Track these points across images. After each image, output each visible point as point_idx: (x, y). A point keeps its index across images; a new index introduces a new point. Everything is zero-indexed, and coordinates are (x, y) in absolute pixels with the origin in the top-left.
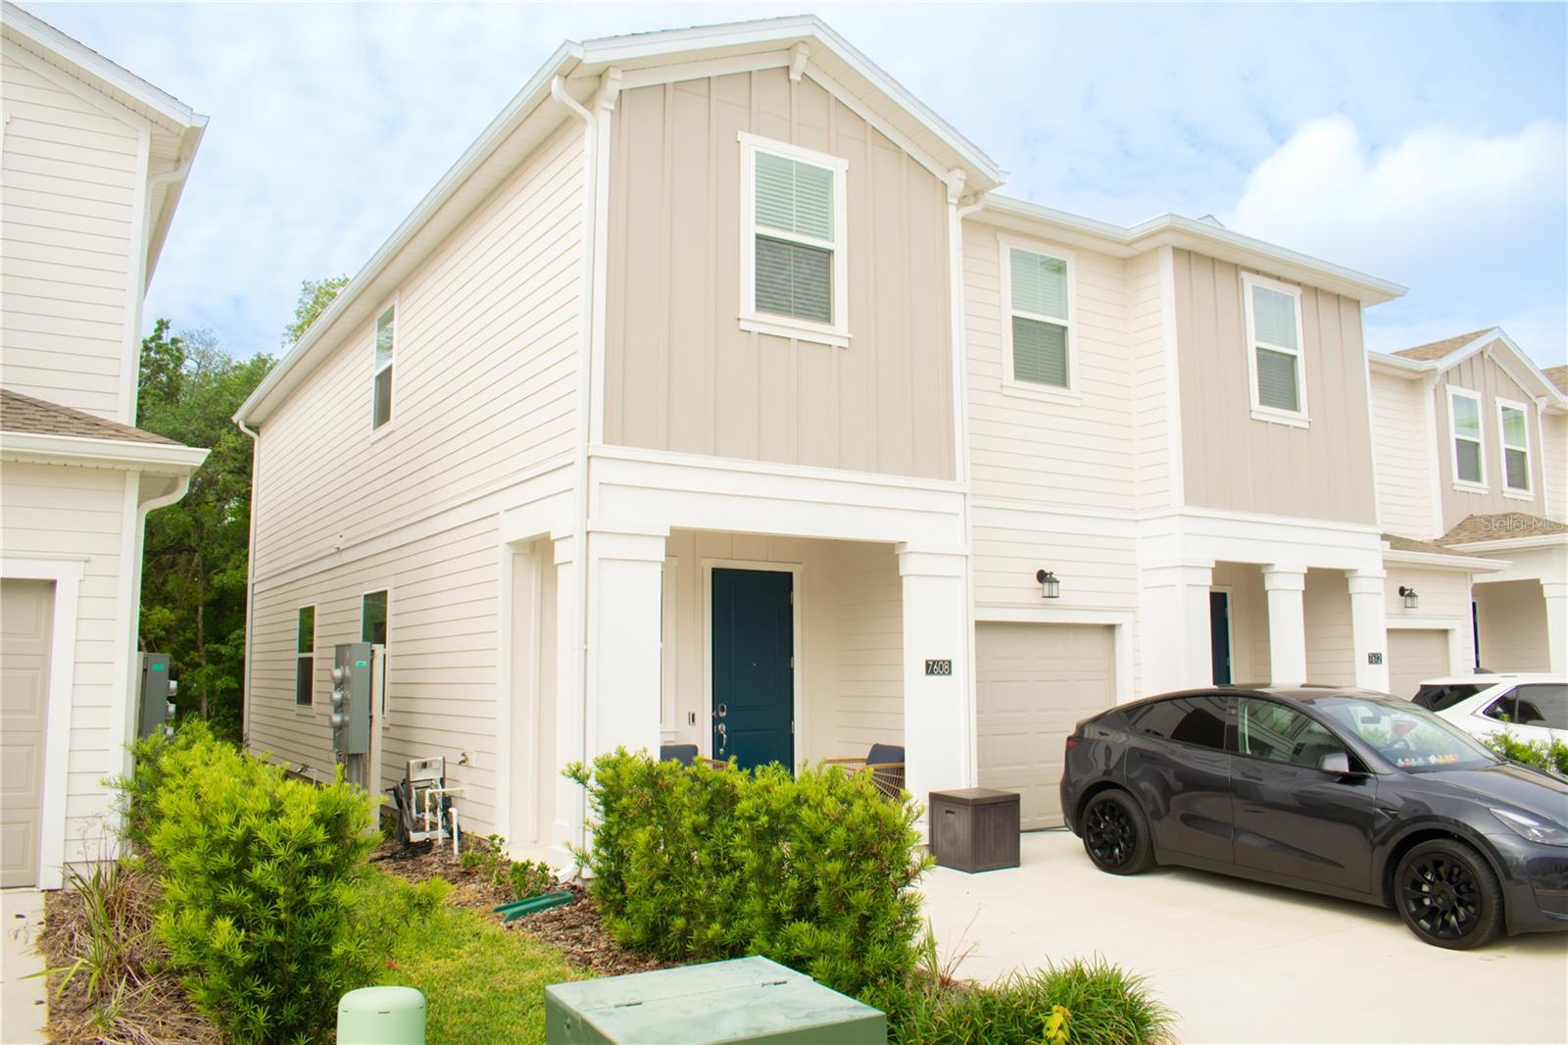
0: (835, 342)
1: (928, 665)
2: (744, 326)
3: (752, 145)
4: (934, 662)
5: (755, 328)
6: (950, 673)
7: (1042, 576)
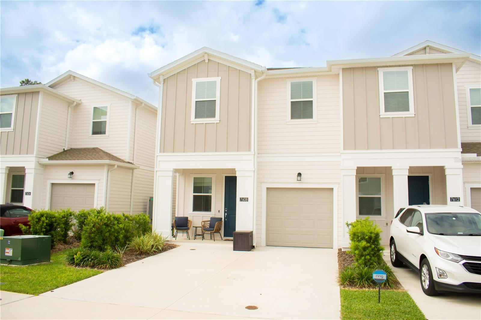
0: (216, 122)
1: (240, 199)
2: (192, 123)
3: (195, 81)
4: (243, 198)
5: (194, 123)
6: (248, 201)
7: (300, 174)
